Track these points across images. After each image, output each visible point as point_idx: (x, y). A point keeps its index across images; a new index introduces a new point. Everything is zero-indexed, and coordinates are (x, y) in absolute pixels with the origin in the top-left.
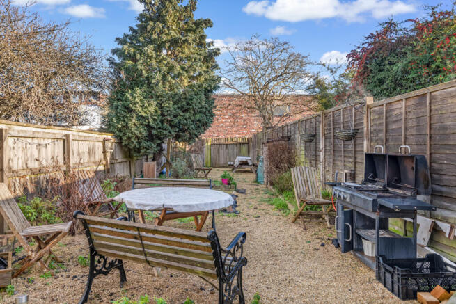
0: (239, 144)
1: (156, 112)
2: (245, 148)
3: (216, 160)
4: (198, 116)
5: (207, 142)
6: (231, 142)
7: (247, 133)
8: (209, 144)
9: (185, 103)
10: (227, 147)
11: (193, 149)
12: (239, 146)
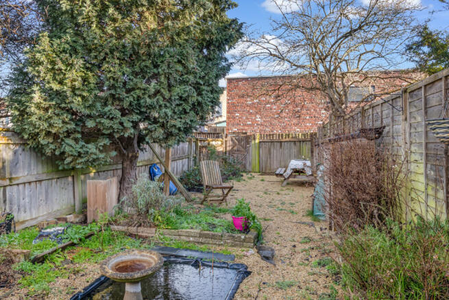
0: (297, 142)
1: (85, 80)
2: (306, 148)
3: (266, 163)
4: (178, 90)
5: (254, 139)
6: (287, 139)
7: (312, 126)
8: (257, 141)
9: (148, 63)
10: (281, 146)
11: (235, 148)
12: (298, 144)
